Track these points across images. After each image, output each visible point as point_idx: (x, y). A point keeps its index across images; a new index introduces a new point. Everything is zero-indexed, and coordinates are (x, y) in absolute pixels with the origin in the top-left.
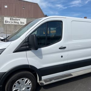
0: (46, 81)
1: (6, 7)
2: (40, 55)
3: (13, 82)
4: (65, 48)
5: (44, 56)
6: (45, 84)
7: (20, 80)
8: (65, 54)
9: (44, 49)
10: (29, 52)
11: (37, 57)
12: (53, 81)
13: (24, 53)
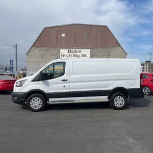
0: (52, 102)
1: (63, 35)
2: (48, 84)
3: (31, 99)
4: (66, 80)
5: (50, 85)
7: (34, 98)
8: (67, 85)
9: (50, 81)
10: (40, 82)
11: (45, 86)
12: (57, 103)
13: (37, 82)
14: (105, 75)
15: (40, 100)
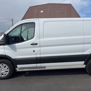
1: (42, 12)
2: (15, 49)
10: (6, 46)
14: (82, 37)
15: (7, 67)
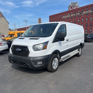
6: (63, 60)
